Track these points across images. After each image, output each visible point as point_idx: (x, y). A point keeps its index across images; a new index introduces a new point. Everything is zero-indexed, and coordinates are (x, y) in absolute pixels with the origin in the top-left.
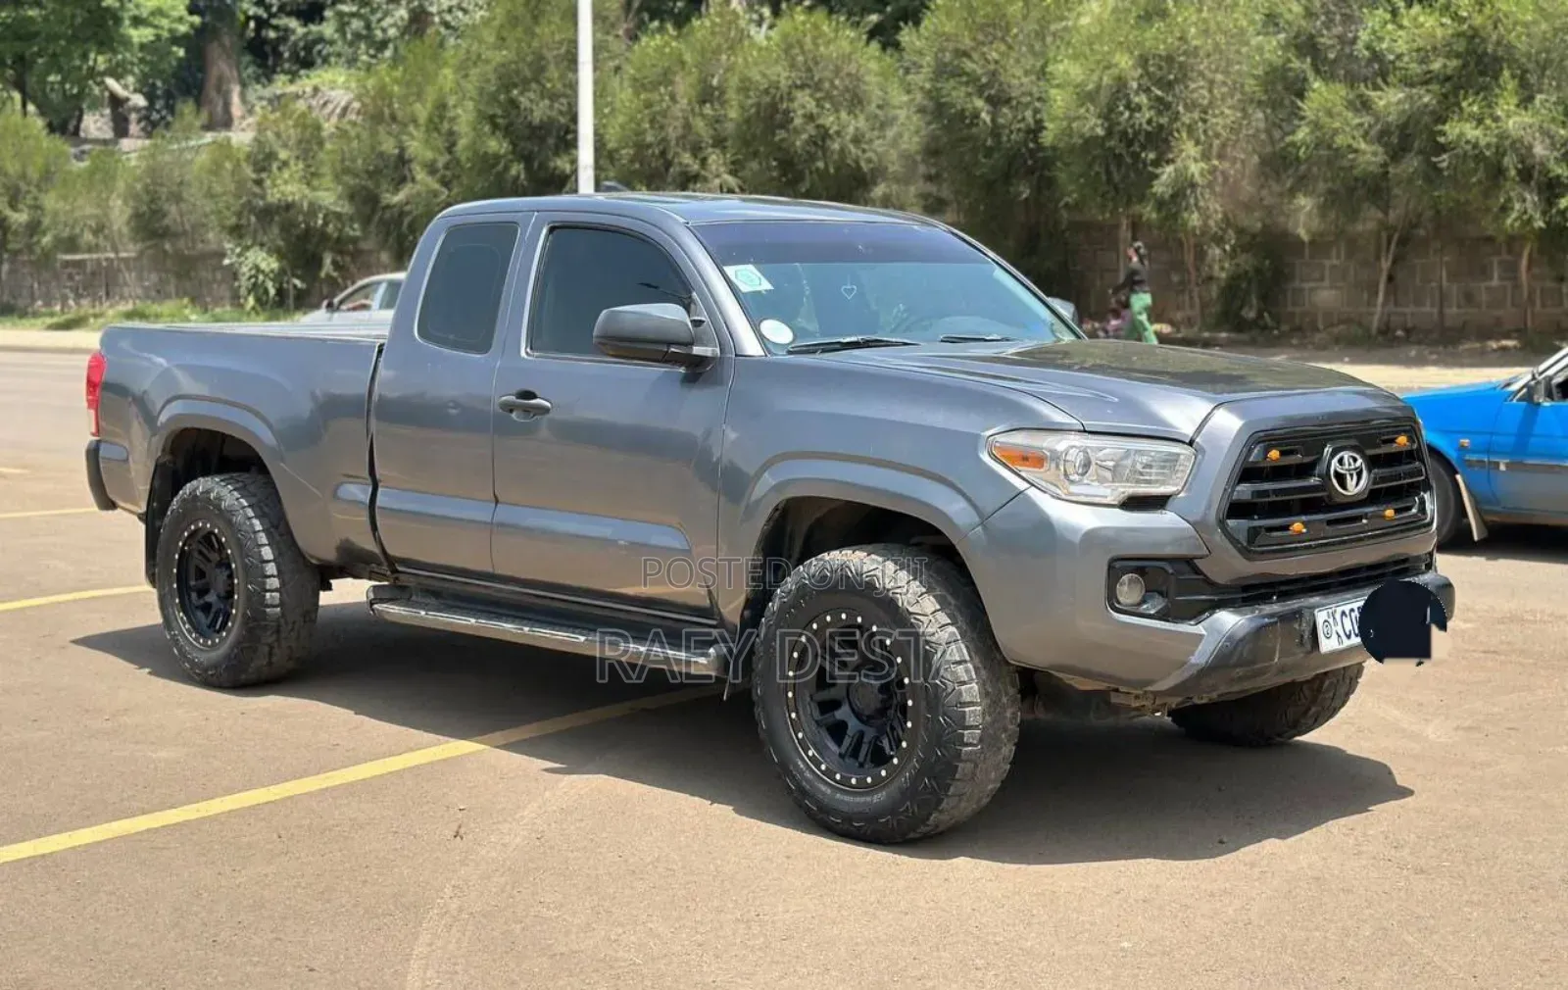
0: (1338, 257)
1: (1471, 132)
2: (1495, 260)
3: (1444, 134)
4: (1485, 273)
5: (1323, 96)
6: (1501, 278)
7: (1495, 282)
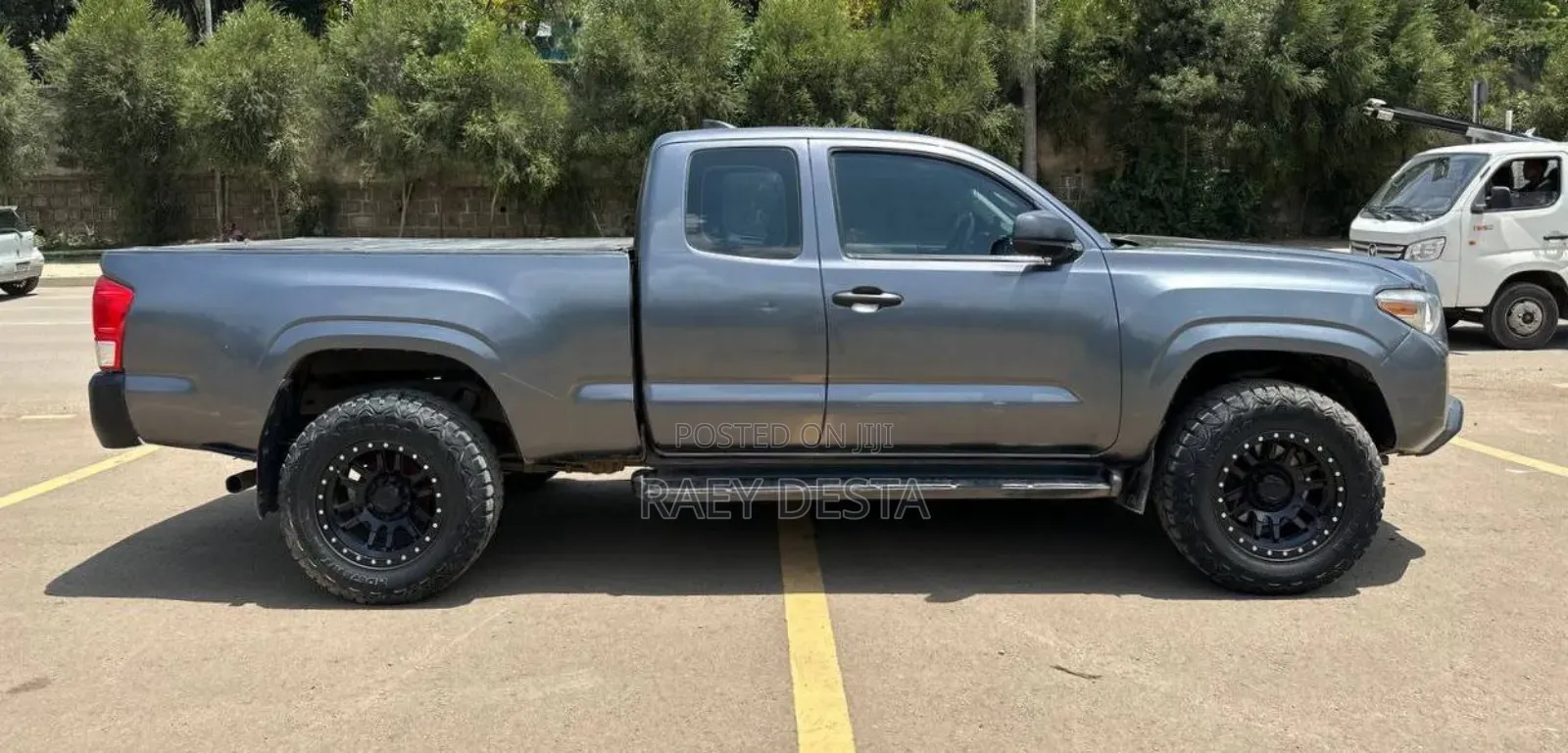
0: (369, 198)
1: (482, 130)
2: (466, 200)
3: (465, 130)
4: (461, 207)
5: (381, 104)
6: (470, 210)
7: (467, 212)
